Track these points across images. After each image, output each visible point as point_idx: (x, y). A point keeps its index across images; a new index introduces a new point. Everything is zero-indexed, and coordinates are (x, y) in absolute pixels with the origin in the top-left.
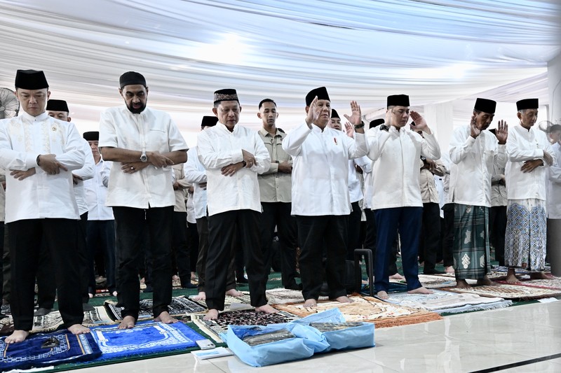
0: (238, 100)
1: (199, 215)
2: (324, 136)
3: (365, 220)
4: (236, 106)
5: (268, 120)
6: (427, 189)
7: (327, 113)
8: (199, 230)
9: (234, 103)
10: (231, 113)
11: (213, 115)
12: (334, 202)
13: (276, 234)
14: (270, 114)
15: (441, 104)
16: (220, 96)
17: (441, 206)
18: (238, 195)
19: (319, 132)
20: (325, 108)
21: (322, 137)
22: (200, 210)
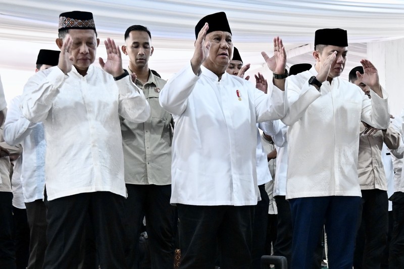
0: (94, 29)
1: (31, 197)
2: (221, 86)
3: (276, 212)
4: (91, 38)
5: (136, 59)
6: (370, 169)
7: (227, 52)
8: (30, 219)
9: (89, 34)
10: (84, 48)
11: (55, 48)
12: (234, 186)
13: (144, 229)
14: (141, 50)
15: (392, 42)
16: (68, 22)
17: (390, 195)
18: (92, 170)
19: (213, 80)
20: (224, 43)
21: (219, 89)
22: (32, 189)
